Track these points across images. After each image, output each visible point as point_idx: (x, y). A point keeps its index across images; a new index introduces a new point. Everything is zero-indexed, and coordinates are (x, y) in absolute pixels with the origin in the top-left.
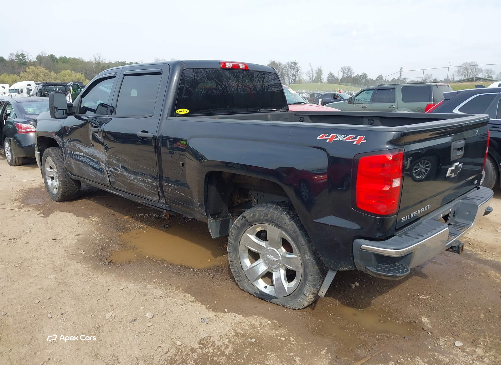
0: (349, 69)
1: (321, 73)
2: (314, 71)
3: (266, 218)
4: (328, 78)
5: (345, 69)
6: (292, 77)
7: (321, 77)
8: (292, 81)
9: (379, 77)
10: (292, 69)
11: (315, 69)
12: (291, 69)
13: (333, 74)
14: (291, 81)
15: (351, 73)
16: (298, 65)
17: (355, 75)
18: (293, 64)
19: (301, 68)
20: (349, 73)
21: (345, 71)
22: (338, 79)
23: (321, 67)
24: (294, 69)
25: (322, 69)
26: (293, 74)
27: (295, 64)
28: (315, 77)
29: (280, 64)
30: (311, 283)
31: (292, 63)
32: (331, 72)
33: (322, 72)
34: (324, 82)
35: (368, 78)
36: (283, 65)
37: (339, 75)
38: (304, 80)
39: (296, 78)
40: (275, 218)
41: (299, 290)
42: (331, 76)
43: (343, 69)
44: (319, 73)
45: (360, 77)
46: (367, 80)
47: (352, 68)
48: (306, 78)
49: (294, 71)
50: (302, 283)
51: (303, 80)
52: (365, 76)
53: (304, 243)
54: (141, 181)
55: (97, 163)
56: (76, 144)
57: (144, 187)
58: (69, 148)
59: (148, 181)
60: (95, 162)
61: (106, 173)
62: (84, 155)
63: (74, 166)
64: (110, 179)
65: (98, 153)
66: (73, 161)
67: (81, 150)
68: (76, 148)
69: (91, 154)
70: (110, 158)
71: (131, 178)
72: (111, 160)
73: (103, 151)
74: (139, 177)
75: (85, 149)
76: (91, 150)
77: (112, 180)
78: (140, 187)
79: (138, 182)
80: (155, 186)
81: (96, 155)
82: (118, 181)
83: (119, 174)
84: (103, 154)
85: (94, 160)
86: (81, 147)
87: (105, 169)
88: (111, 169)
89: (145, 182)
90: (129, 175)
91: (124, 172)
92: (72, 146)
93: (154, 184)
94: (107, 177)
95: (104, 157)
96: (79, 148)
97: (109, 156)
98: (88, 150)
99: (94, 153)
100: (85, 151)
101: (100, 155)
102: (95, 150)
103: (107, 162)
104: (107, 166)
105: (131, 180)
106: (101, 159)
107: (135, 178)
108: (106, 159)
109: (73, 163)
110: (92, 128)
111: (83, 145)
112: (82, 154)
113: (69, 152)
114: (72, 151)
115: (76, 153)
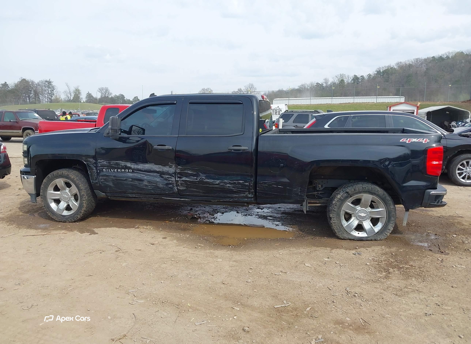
0: (107, 90)
1: (79, 93)
2: (72, 91)
3: (364, 190)
4: (86, 98)
5: (103, 90)
6: (48, 96)
7: (79, 97)
8: (48, 100)
9: (135, 98)
10: (47, 88)
11: (72, 89)
12: (45, 87)
13: (91, 94)
14: (46, 100)
15: (109, 93)
16: (53, 84)
17: (113, 95)
18: (47, 83)
19: (56, 87)
20: (107, 94)
21: (102, 91)
22: (96, 99)
23: (78, 87)
24: (49, 87)
25: (80, 88)
26: (48, 93)
27: (49, 83)
28: (73, 96)
29: (33, 82)
30: (393, 222)
31: (46, 81)
32: (89, 92)
33: (81, 92)
34: (82, 101)
35: (125, 98)
36: (36, 83)
37: (98, 95)
38: (62, 99)
39: (52, 97)
40: (370, 189)
41: (384, 228)
42: (89, 96)
43: (101, 90)
44: (77, 93)
45: (118, 97)
46: (124, 100)
47: (109, 89)
48: (63, 97)
49: (49, 90)
50: (387, 223)
51: (60, 99)
52: (122, 96)
53: (390, 200)
54: (230, 183)
55: (155, 177)
56: (121, 162)
57: (232, 188)
58: (107, 166)
59: (239, 182)
60: (153, 176)
61: (175, 184)
62: (134, 171)
63: (111, 183)
64: (179, 188)
65: (160, 168)
66: (113, 178)
67: (129, 167)
68: (120, 166)
69: (147, 169)
70: (185, 170)
71: (215, 183)
72: (186, 171)
73: (172, 165)
74: (227, 181)
75: (137, 165)
76: (147, 166)
77: (181, 189)
78: (225, 189)
79: (225, 185)
80: (247, 185)
81: (155, 170)
82: (191, 187)
83: (197, 181)
84: (170, 167)
85: (152, 174)
86: (129, 164)
87: (173, 180)
88: (184, 179)
89: (234, 183)
90: (213, 181)
91: (205, 180)
92: (113, 165)
93: (247, 184)
94: (174, 186)
95: (172, 170)
96: (126, 165)
97: (184, 168)
98: (141, 166)
99: (152, 168)
100: (137, 167)
101: (163, 169)
102: (155, 165)
103: (179, 173)
104: (178, 177)
105: (214, 185)
106: (164, 172)
107: (221, 182)
108: (178, 171)
109: (113, 180)
110: (156, 147)
111: (134, 163)
112: (130, 171)
113: (106, 170)
114: (112, 170)
115: (119, 170)
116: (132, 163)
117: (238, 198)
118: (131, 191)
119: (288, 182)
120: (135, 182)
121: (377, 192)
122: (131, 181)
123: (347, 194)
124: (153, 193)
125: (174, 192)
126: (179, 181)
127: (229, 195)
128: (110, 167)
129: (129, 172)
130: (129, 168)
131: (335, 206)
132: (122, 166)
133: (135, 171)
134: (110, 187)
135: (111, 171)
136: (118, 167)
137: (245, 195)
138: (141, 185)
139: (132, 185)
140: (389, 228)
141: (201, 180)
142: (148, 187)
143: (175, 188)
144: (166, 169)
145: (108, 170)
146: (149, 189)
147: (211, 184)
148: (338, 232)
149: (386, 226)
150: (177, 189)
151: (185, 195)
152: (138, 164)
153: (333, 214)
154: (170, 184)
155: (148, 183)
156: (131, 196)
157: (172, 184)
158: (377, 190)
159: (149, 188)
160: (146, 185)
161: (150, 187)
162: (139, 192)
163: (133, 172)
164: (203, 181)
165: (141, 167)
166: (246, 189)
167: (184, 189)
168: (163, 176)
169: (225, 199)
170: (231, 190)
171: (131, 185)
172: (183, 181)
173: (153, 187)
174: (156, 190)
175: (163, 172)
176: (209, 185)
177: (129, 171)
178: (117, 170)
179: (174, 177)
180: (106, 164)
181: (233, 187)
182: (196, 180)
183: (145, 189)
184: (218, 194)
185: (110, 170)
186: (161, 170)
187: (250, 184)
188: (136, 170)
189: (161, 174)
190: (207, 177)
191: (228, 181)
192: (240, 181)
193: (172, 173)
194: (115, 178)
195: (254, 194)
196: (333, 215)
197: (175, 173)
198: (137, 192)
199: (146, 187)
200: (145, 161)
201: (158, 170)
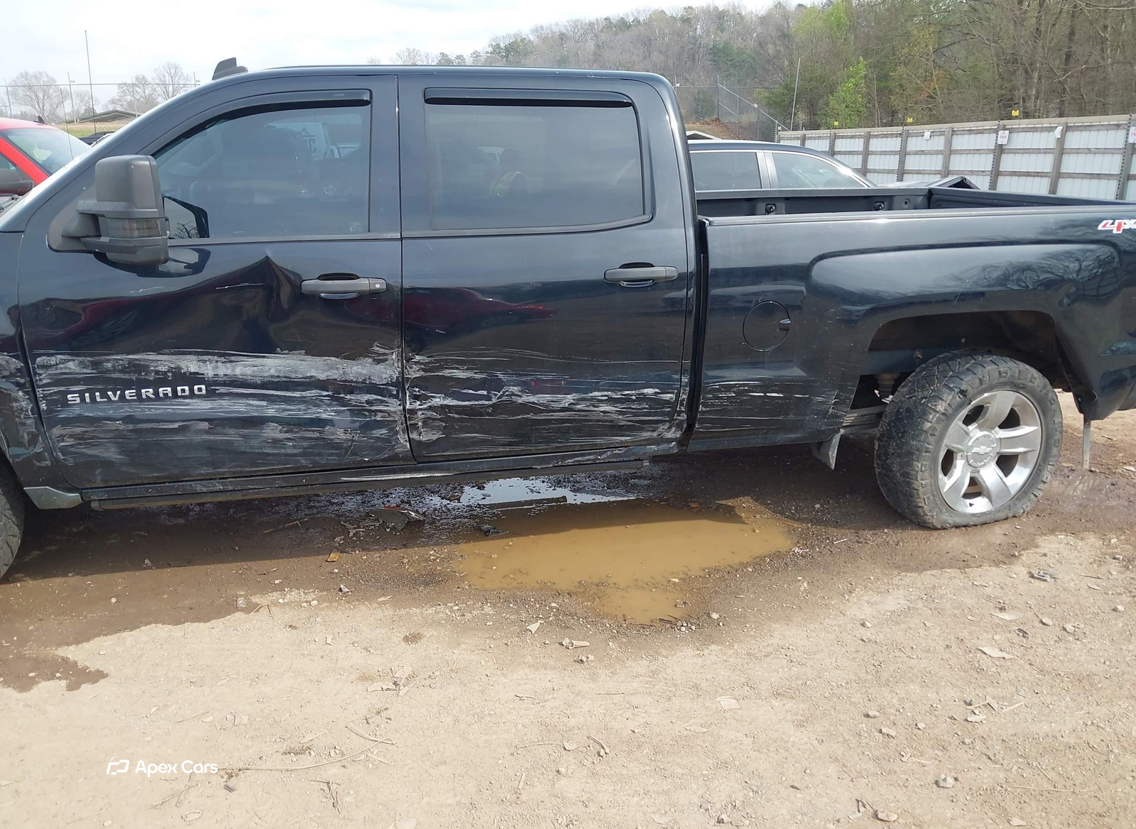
3: (1002, 380)
40: (1016, 375)
54: (611, 401)
55: (316, 403)
56: (153, 356)
57: (615, 416)
58: (86, 381)
59: (643, 394)
60: (302, 400)
61: (399, 422)
62: (214, 388)
63: (113, 449)
64: (414, 436)
65: (331, 367)
66: (122, 427)
67: (191, 373)
68: (148, 372)
69: (272, 377)
70: (441, 368)
71: (555, 405)
72: (447, 373)
73: (387, 351)
74: (600, 394)
75: (229, 365)
76: (273, 365)
77: (424, 438)
78: (590, 421)
79: (592, 408)
80: (667, 402)
81: (311, 377)
82: (463, 430)
83: (490, 406)
84: (379, 362)
85: (297, 394)
86: (190, 364)
87: (392, 409)
88: (438, 400)
89: (627, 399)
90: (548, 397)
91: (520, 396)
92: (114, 370)
93: (667, 396)
94: (397, 433)
95: (385, 372)
96: (179, 368)
97: (437, 361)
98: (246, 367)
99: (296, 372)
100: (229, 372)
101: (348, 370)
102: (309, 358)
103: (416, 382)
104: (416, 398)
105: (554, 411)
106: (352, 381)
107: (579, 400)
108: (414, 373)
109: (118, 437)
110: (311, 284)
111: (213, 354)
112: (200, 390)
113: (83, 399)
114: (110, 393)
115: (148, 392)
116: (206, 358)
117: (625, 447)
118: (204, 470)
119: (802, 377)
120: (226, 434)
121: (1031, 382)
122: (208, 432)
123: (961, 396)
124: (306, 467)
125: (397, 454)
126: (420, 413)
127: (599, 441)
128: (100, 382)
129: (192, 395)
130: (194, 379)
131: (931, 435)
132: (157, 372)
133: (222, 390)
134: (107, 464)
135: (108, 397)
136: (138, 377)
137: (655, 434)
138: (254, 443)
139: (212, 448)
140: (1044, 480)
141: (505, 398)
142: (284, 446)
143: (402, 438)
144: (358, 369)
145: (93, 398)
146: (287, 455)
147: (541, 411)
148: (930, 511)
149: (1036, 472)
150: (410, 440)
151: (438, 460)
152: (233, 358)
153: (924, 460)
154: (379, 424)
155: (286, 432)
156: (205, 490)
157: (387, 425)
158: (1030, 376)
159: (289, 451)
160: (276, 442)
161: (294, 447)
162: (241, 472)
163: (211, 394)
164: (513, 402)
165: (248, 371)
166: (664, 414)
167: (435, 437)
168: (348, 397)
169: (582, 455)
170: (611, 421)
171: (210, 448)
172: (430, 408)
173: (305, 444)
174: (320, 454)
175: (346, 381)
176: (536, 414)
177: (192, 390)
178: (139, 395)
179: (396, 397)
180: (78, 370)
181: (620, 413)
182: (487, 403)
183: (268, 454)
184: (560, 442)
185: (104, 395)
186: (334, 374)
187: (678, 396)
188: (224, 384)
189: (339, 390)
190: (528, 388)
191: (606, 393)
192: (645, 391)
193: (387, 384)
194: (131, 427)
195: (685, 426)
196: (922, 465)
197: (401, 384)
198: (234, 473)
199: (275, 448)
200: (263, 346)
201: (322, 376)
